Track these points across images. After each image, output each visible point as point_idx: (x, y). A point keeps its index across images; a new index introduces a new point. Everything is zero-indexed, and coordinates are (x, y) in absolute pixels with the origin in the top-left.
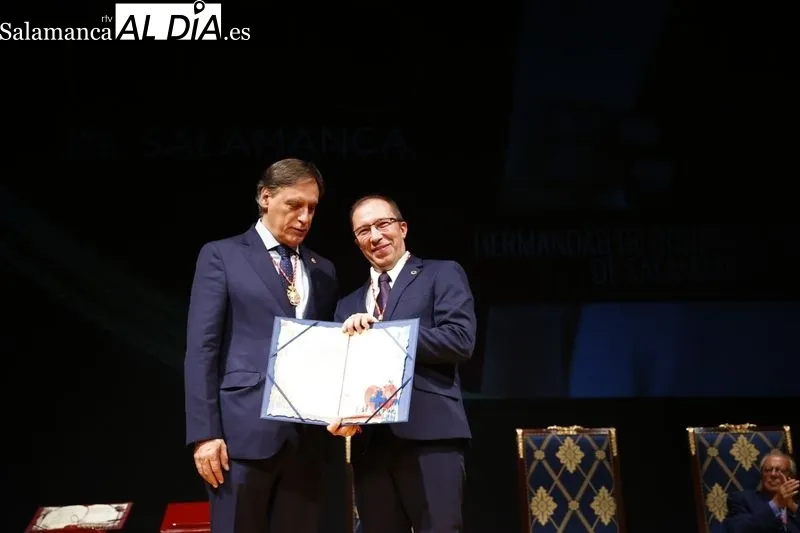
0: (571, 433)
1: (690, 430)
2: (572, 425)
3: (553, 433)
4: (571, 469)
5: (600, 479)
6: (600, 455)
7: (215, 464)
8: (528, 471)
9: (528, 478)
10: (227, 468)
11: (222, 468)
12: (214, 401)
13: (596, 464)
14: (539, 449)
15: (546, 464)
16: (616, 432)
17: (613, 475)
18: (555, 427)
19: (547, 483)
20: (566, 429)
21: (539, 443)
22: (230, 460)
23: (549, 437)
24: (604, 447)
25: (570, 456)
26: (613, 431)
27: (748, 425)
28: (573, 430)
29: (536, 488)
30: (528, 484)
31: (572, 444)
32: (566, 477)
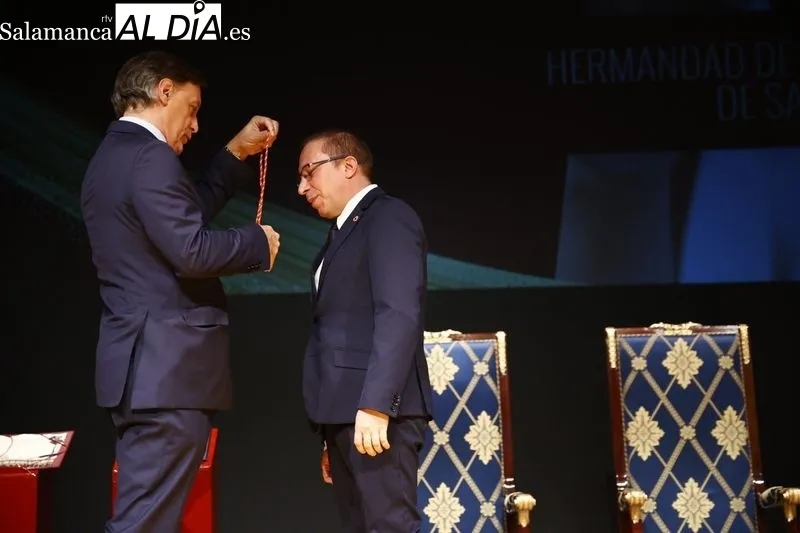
0: (684, 333)
2: (686, 322)
3: (659, 333)
4: (684, 383)
5: (726, 396)
6: (726, 362)
8: (624, 382)
9: (623, 396)
13: (719, 376)
14: (638, 355)
15: (648, 376)
16: (748, 330)
17: (743, 389)
18: (661, 325)
19: (650, 402)
20: (676, 327)
21: (638, 348)
23: (653, 339)
24: (732, 351)
25: (683, 365)
26: (744, 329)
28: (686, 328)
29: (634, 410)
30: (623, 404)
31: (685, 348)
32: (677, 393)
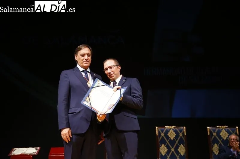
0: (172, 128)
1: (208, 128)
2: (173, 126)
3: (167, 128)
4: (172, 139)
5: (181, 142)
6: (181, 135)
7: (68, 136)
8: (159, 139)
9: (159, 141)
10: (71, 137)
11: (70, 137)
12: (67, 117)
13: (179, 137)
14: (162, 133)
15: (164, 137)
16: (186, 128)
17: (184, 141)
18: (167, 126)
19: (165, 143)
20: (171, 127)
21: (162, 131)
22: (72, 134)
23: (166, 129)
24: (182, 132)
25: (172, 135)
26: (185, 128)
27: (225, 126)
28: (173, 127)
29: (161, 144)
30: (159, 143)
31: (172, 131)
32: (171, 141)
